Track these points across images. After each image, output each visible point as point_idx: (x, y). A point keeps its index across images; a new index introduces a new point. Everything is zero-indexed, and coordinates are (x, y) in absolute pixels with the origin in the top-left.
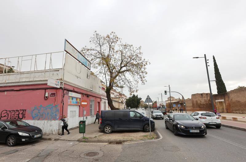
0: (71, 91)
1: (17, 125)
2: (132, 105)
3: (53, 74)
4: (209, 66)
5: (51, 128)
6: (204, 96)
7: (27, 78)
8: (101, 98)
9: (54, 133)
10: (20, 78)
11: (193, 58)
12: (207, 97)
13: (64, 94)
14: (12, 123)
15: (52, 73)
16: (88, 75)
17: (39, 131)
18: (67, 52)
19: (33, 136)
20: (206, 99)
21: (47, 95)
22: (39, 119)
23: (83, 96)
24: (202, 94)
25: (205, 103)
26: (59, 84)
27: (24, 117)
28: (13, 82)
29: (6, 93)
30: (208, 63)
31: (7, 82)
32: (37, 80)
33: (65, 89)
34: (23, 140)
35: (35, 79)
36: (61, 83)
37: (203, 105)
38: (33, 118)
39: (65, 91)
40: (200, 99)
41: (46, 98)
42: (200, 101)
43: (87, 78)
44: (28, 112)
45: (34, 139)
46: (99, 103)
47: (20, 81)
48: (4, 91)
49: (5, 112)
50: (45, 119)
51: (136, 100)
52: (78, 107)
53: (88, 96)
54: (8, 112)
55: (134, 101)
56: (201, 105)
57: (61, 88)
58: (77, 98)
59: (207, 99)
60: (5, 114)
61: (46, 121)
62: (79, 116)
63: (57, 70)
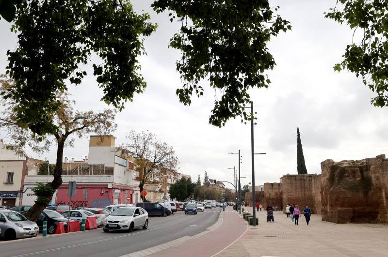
2: (179, 195)
3: (106, 179)
6: (275, 186)
8: (133, 190)
12: (279, 189)
16: (125, 172)
20: (277, 191)
21: (102, 192)
23: (121, 191)
24: (272, 184)
25: (275, 197)
35: (93, 181)
37: (273, 199)
40: (270, 190)
42: (270, 194)
44: (89, 203)
46: (131, 195)
51: (186, 186)
53: (124, 190)
55: (183, 188)
56: (270, 199)
59: (279, 191)
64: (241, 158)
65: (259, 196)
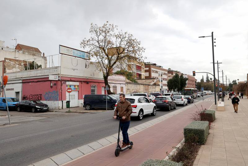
0: (68, 81)
1: (36, 103)
3: (54, 71)
4: (215, 46)
5: (55, 106)
7: (40, 73)
9: (57, 109)
10: (37, 73)
11: (199, 37)
13: (62, 84)
14: (34, 102)
15: (54, 69)
16: (87, 65)
17: (46, 106)
18: (62, 54)
19: (43, 108)
21: (51, 85)
22: (49, 100)
23: (82, 83)
26: (58, 78)
27: (41, 99)
28: (33, 76)
29: (30, 83)
30: (215, 42)
31: (30, 76)
32: (46, 75)
33: (62, 81)
34: (38, 110)
36: (59, 76)
38: (46, 100)
39: (63, 82)
41: (51, 87)
43: (86, 68)
44: (43, 96)
45: (43, 110)
47: (37, 76)
48: (29, 82)
49: (31, 96)
50: (51, 100)
52: (77, 92)
53: (87, 82)
54: (33, 96)
57: (59, 80)
58: (75, 86)
60: (32, 97)
61: (52, 101)
62: (78, 99)
63: (56, 68)
64: (214, 41)
65: (244, 87)
